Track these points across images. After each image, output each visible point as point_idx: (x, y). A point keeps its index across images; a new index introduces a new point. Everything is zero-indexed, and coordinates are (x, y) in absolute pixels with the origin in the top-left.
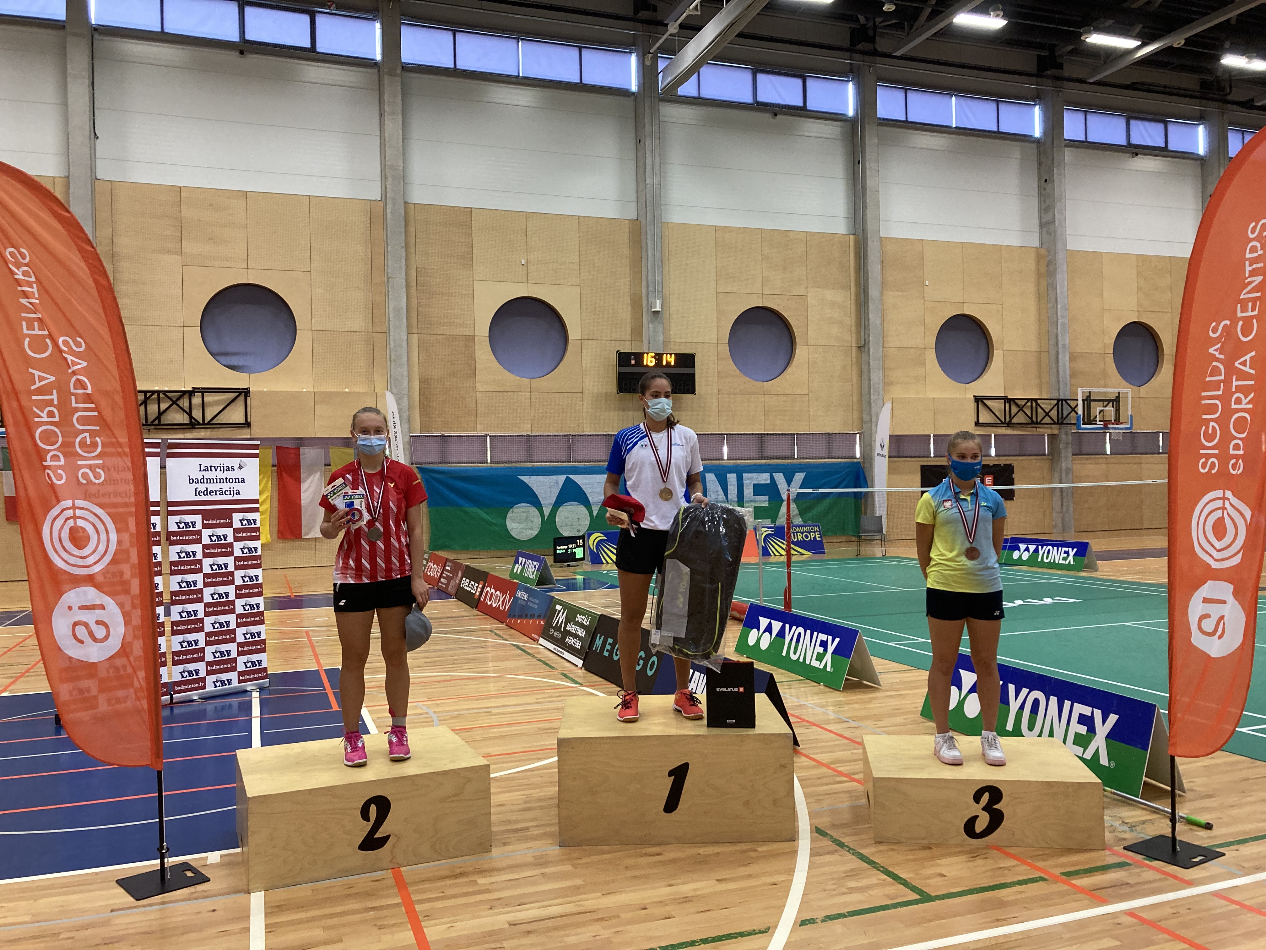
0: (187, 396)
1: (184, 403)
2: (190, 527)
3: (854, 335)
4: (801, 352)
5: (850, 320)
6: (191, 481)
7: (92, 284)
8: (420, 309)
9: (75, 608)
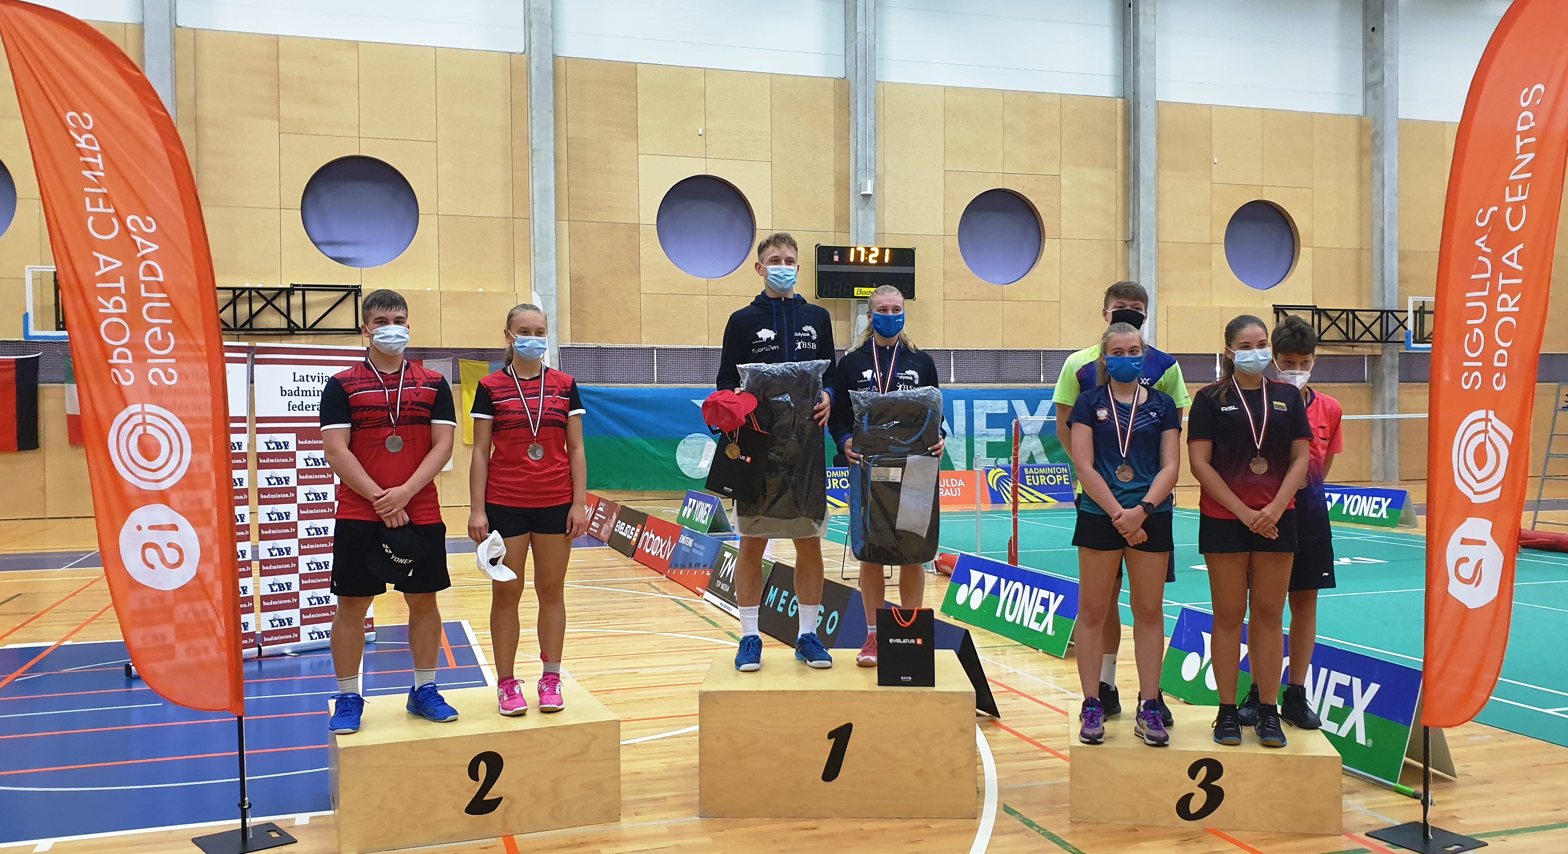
0: (284, 294)
1: (281, 303)
2: (282, 448)
3: (1120, 226)
4: (1050, 246)
5: (1115, 207)
6: (284, 393)
7: (165, 155)
8: (572, 190)
9: (145, 527)
